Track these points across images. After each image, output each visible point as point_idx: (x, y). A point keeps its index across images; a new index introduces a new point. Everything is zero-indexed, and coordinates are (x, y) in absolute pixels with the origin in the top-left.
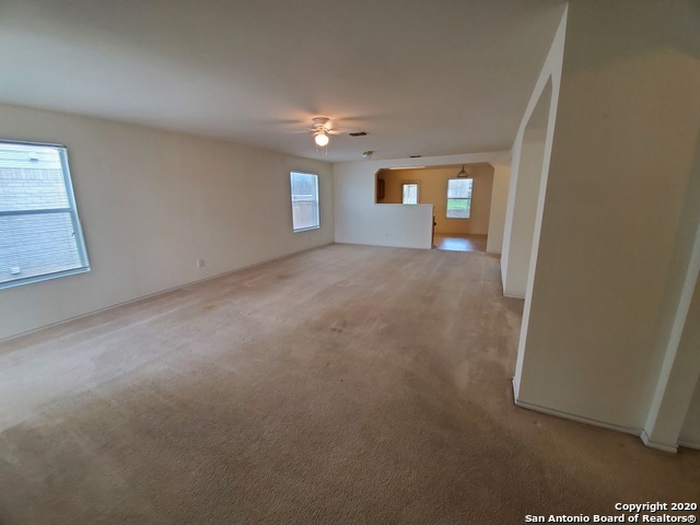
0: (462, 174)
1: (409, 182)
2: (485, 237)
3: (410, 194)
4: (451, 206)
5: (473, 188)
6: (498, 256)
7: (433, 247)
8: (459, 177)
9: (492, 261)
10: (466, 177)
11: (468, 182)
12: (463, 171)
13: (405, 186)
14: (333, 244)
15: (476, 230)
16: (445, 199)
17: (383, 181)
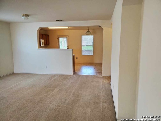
0: (88, 33)
1: (63, 36)
2: (101, 64)
3: (63, 43)
4: (84, 48)
5: (94, 40)
6: (109, 78)
7: (75, 73)
8: (86, 34)
9: (106, 82)
10: (90, 34)
11: (91, 37)
12: (88, 31)
13: (60, 39)
14: (13, 74)
15: (97, 61)
16: (81, 46)
17: (48, 36)
